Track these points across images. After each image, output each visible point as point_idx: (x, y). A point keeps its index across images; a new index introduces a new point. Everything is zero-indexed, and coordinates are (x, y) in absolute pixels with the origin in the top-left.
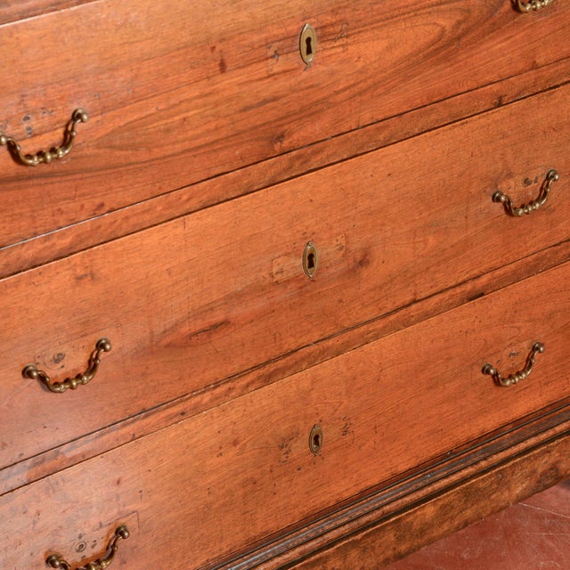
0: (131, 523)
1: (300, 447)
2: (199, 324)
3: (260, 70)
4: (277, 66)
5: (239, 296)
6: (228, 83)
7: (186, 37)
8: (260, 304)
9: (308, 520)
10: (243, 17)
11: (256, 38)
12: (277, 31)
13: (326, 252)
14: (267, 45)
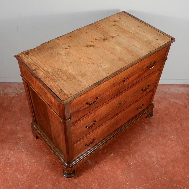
0: (95, 138)
1: (115, 124)
2: (106, 115)
3: (119, 85)
4: (120, 84)
5: (111, 111)
6: (114, 88)
7: (111, 84)
8: (114, 111)
9: (114, 131)
10: (118, 80)
11: (119, 82)
12: (121, 80)
13: (122, 103)
14: (120, 82)
